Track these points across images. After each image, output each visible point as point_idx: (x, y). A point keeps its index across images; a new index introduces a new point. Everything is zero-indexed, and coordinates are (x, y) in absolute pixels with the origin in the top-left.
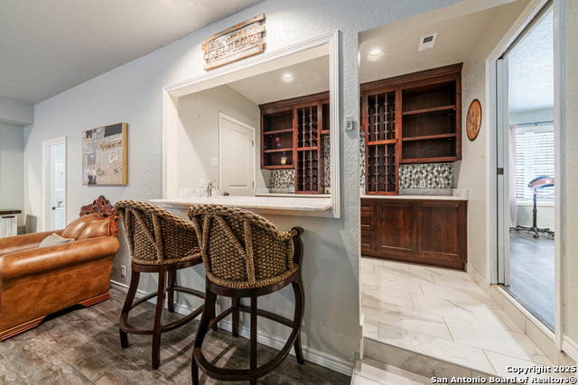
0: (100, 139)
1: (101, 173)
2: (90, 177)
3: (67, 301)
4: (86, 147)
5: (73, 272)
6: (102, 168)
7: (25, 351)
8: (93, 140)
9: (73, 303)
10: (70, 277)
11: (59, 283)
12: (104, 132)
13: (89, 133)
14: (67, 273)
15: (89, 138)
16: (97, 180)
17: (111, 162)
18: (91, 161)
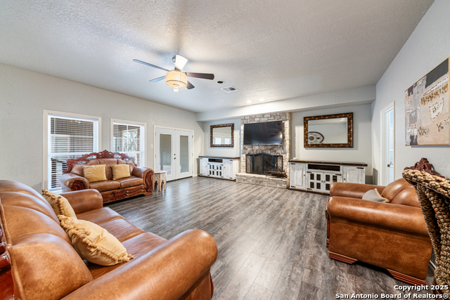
0: (422, 92)
1: (422, 131)
2: (412, 137)
3: (375, 259)
4: (408, 105)
5: (382, 235)
6: (424, 125)
7: (336, 280)
8: (414, 96)
9: (380, 264)
10: (378, 237)
11: (368, 238)
12: (425, 82)
13: (410, 90)
14: (376, 232)
15: (411, 96)
16: (418, 140)
17: (434, 115)
18: (412, 119)
